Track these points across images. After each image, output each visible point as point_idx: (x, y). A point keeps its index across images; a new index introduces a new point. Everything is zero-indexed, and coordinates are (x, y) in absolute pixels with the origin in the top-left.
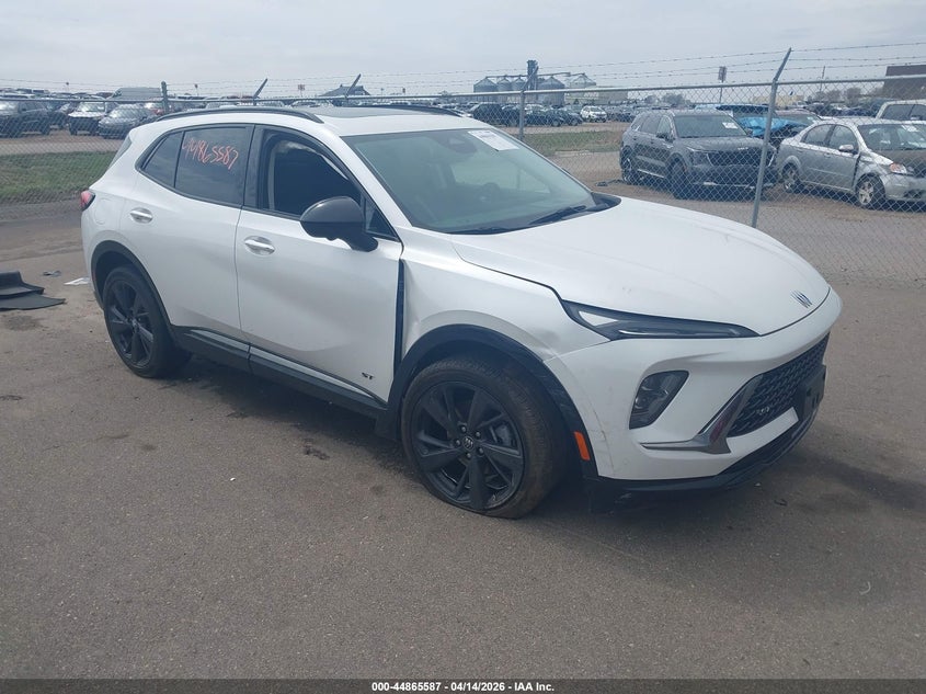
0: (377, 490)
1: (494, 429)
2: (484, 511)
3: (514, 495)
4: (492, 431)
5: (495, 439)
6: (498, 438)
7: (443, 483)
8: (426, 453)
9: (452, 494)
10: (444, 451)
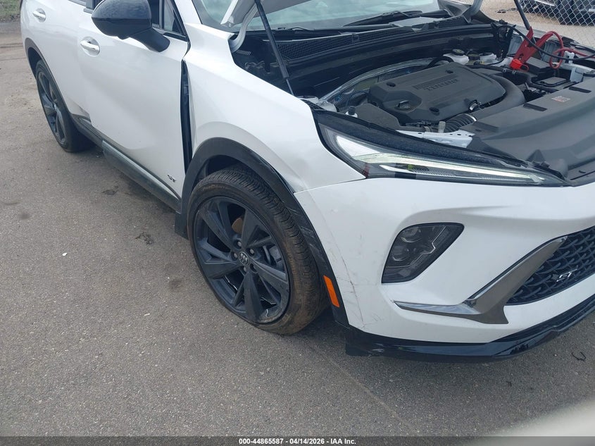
0: (175, 284)
1: (268, 249)
2: (256, 323)
3: (282, 316)
4: (266, 250)
5: (269, 258)
6: (271, 257)
7: (224, 289)
8: (209, 261)
9: (231, 302)
10: (222, 262)
